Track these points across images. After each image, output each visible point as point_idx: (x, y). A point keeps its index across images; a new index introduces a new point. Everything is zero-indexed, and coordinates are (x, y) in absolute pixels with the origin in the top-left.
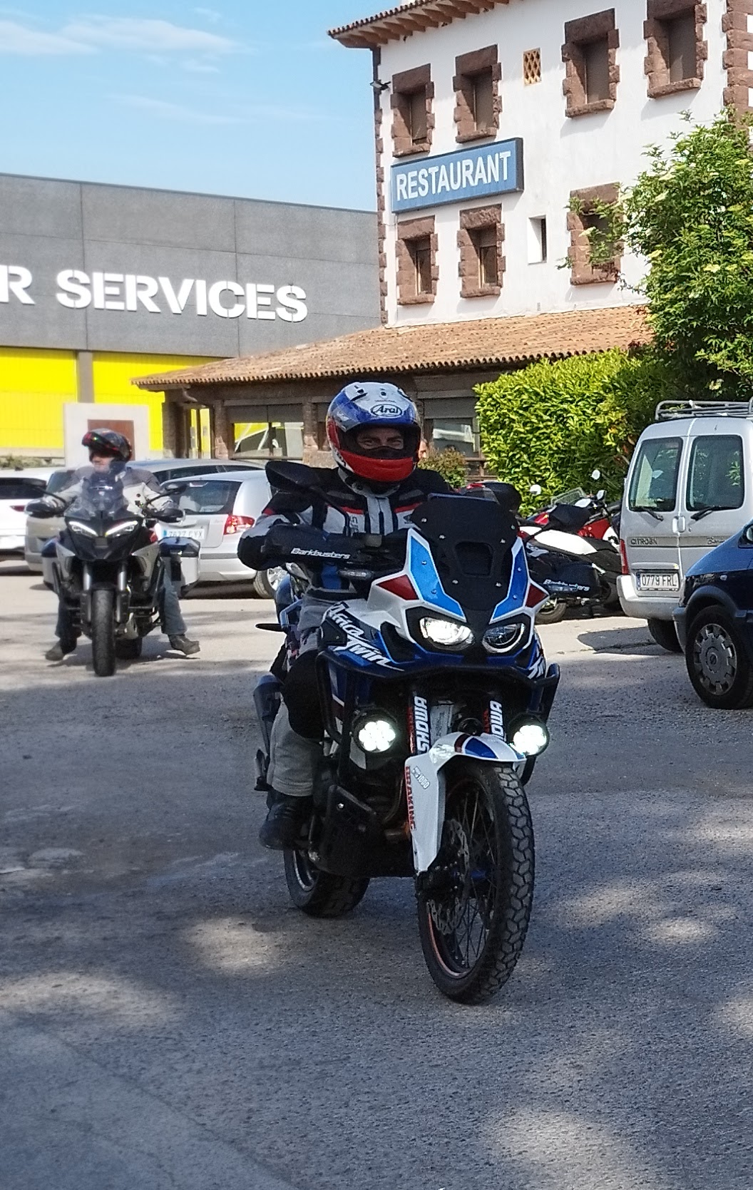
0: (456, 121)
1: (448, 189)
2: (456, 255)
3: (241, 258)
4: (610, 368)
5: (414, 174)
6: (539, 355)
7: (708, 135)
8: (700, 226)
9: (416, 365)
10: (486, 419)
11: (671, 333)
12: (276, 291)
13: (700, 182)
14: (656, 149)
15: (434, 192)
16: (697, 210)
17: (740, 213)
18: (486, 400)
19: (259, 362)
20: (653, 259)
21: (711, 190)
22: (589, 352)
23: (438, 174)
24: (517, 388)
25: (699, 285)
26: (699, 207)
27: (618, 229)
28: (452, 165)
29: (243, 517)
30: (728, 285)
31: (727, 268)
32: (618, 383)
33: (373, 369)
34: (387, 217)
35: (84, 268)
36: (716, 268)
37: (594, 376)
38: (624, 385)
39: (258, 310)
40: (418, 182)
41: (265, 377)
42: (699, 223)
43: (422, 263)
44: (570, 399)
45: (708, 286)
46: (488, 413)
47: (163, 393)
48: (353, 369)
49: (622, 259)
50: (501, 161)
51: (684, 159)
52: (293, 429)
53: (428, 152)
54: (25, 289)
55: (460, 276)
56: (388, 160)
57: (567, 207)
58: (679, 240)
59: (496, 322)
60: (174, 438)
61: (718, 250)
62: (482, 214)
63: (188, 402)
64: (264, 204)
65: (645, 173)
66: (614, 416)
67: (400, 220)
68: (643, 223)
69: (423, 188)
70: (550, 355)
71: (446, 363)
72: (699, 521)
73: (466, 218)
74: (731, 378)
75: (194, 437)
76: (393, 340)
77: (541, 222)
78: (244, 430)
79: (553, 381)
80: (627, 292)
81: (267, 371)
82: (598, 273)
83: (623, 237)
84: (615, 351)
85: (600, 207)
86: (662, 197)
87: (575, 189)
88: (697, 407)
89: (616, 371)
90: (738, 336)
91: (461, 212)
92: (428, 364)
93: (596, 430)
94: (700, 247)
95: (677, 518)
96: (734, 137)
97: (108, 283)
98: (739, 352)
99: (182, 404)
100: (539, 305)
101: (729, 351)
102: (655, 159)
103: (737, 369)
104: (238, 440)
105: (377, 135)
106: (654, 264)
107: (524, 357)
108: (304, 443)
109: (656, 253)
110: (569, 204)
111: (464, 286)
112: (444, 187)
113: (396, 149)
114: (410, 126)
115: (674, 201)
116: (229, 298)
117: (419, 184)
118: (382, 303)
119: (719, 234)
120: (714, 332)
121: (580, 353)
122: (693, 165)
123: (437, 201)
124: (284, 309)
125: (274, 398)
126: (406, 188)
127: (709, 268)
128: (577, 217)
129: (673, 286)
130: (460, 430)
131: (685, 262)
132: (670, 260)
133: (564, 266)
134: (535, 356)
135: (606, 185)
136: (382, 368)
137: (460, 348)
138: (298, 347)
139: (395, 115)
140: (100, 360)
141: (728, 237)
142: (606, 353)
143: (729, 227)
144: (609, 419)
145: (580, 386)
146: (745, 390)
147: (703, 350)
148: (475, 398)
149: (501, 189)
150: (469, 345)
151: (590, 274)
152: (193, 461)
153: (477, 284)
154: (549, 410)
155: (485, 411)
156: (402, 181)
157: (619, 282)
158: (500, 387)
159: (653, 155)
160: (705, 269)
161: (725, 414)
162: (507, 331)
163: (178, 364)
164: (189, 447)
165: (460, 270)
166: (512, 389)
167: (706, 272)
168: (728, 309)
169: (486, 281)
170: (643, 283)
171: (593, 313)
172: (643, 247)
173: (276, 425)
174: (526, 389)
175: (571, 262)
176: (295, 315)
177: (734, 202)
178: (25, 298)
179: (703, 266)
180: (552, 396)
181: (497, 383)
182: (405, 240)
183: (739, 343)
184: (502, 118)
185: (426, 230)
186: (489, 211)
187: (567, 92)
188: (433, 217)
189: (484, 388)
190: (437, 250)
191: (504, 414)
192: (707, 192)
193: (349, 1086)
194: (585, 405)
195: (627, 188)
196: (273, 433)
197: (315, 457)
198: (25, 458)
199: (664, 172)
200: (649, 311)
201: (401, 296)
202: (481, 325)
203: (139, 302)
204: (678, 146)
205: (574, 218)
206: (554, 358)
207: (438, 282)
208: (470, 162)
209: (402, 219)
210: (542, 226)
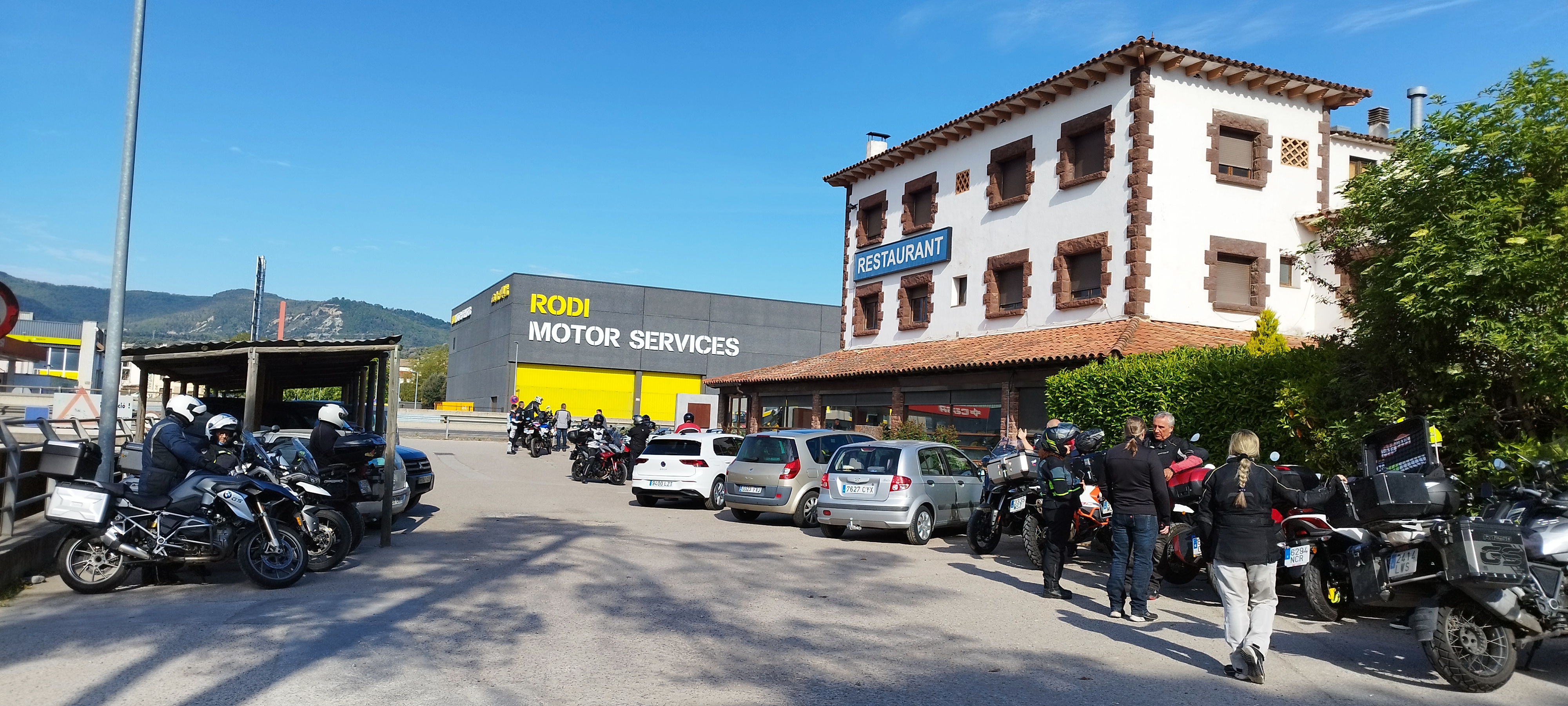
0: (902, 222)
1: (894, 263)
2: (897, 304)
5: (871, 256)
12: (726, 340)
15: (884, 266)
23: (887, 256)
28: (898, 249)
34: (850, 285)
40: (873, 262)
43: (871, 310)
49: (1030, 300)
50: (936, 243)
53: (880, 243)
54: (616, 340)
55: (898, 317)
56: (852, 250)
57: (985, 268)
59: (926, 345)
62: (916, 278)
69: (877, 265)
73: (905, 282)
77: (960, 281)
82: (1007, 310)
85: (1011, 264)
87: (992, 255)
91: (902, 278)
99: (729, 395)
105: (846, 236)
110: (985, 265)
111: (902, 324)
112: (892, 263)
113: (858, 243)
114: (867, 228)
117: (874, 262)
118: (842, 336)
123: (886, 272)
126: (865, 266)
128: (993, 274)
133: (982, 307)
135: (1017, 252)
139: (859, 223)
140: (647, 375)
149: (934, 261)
151: (999, 311)
153: (909, 321)
156: (862, 262)
157: (1024, 314)
162: (948, 349)
165: (898, 314)
169: (914, 320)
175: (985, 304)
176: (733, 353)
178: (617, 344)
182: (859, 297)
184: (937, 216)
185: (875, 290)
186: (922, 275)
187: (989, 194)
188: (881, 282)
190: (883, 302)
201: (855, 331)
203: (664, 346)
205: (990, 275)
207: (882, 322)
208: (912, 246)
209: (858, 285)
210: (962, 282)
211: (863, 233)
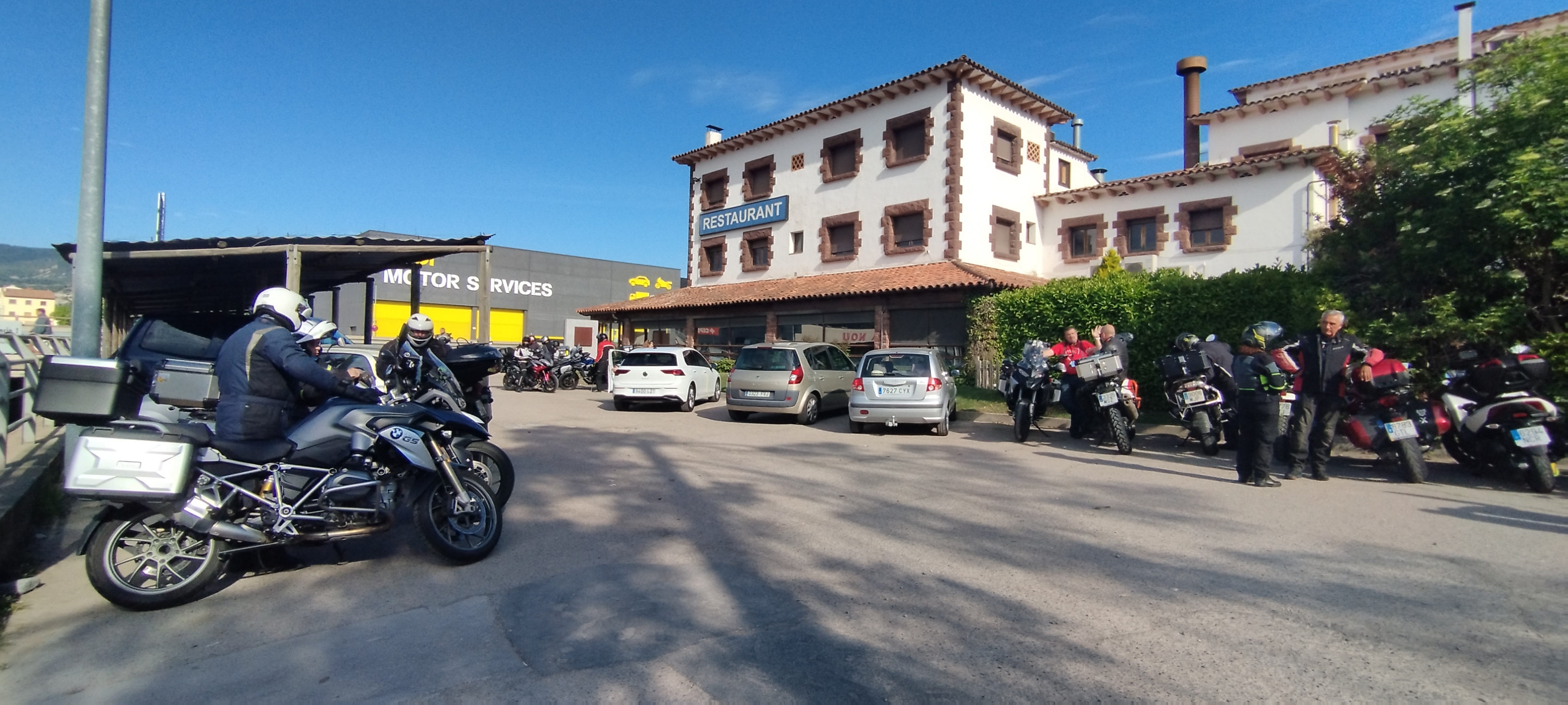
0: (743, 194)
1: (737, 223)
2: (739, 253)
5: (716, 217)
15: (728, 224)
23: (730, 216)
28: (741, 212)
34: (695, 238)
43: (715, 258)
50: (775, 207)
53: (723, 207)
56: (696, 212)
57: (820, 226)
59: (761, 283)
62: (758, 234)
69: (720, 224)
73: (747, 236)
77: (799, 234)
82: (841, 256)
85: (843, 224)
87: (825, 217)
91: (744, 233)
100: (796, 273)
105: (691, 202)
110: (821, 224)
111: (743, 267)
112: (735, 222)
113: (701, 208)
114: (712, 196)
117: (718, 222)
123: (725, 229)
126: (709, 224)
128: (825, 231)
135: (849, 213)
139: (702, 193)
149: (773, 220)
151: (834, 256)
156: (705, 221)
157: (856, 259)
165: (740, 260)
178: (456, 287)
182: (704, 248)
184: (775, 188)
185: (719, 241)
186: (763, 231)
187: (822, 171)
188: (725, 236)
190: (726, 252)
201: (700, 273)
202: (755, 284)
205: (820, 231)
207: (726, 266)
208: (754, 209)
209: (703, 239)
210: (798, 237)
211: (705, 199)
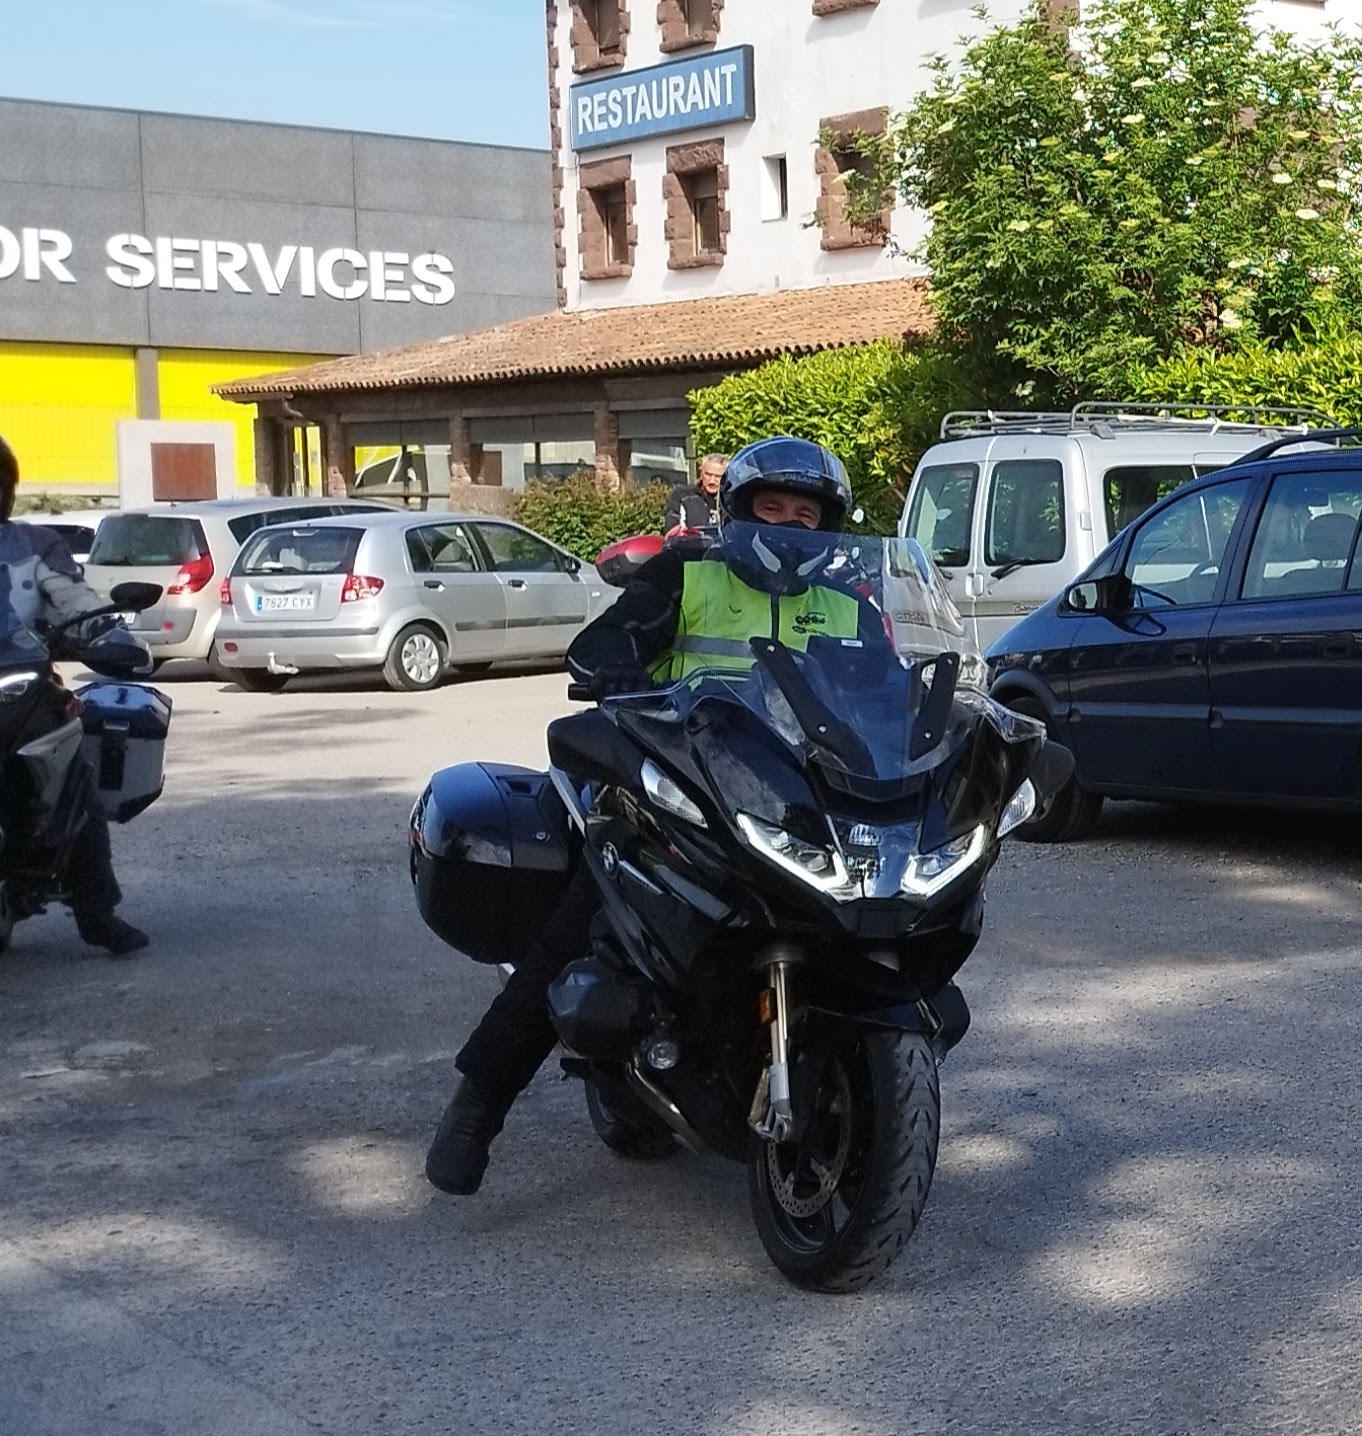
0: (660, 23)
1: (649, 117)
2: (662, 209)
3: (362, 217)
4: (876, 367)
6: (778, 349)
7: (1011, 40)
8: (1002, 167)
9: (606, 364)
10: (705, 439)
11: (961, 317)
12: (411, 260)
13: (1001, 104)
14: (939, 59)
15: (630, 121)
16: (996, 144)
17: (1056, 149)
18: (705, 413)
19: (389, 360)
20: (936, 213)
21: (1015, 118)
22: (847, 345)
23: (635, 96)
24: (747, 395)
25: (1000, 250)
26: (999, 141)
27: (887, 171)
28: (654, 84)
29: (368, 578)
30: (1040, 248)
31: (1039, 226)
32: (889, 387)
33: (547, 370)
34: (566, 157)
35: (144, 232)
36: (1024, 226)
37: (855, 378)
38: (896, 391)
39: (386, 289)
40: (608, 109)
41: (397, 382)
42: (1000, 164)
43: (614, 220)
44: (822, 410)
45: (1014, 251)
46: (708, 430)
47: (255, 406)
48: (520, 371)
49: (892, 214)
50: (723, 77)
51: (979, 74)
52: (436, 454)
53: (619, 65)
54: (62, 261)
55: (667, 238)
56: (565, 78)
57: (817, 141)
58: (973, 187)
59: (718, 303)
60: (269, 468)
61: (1027, 200)
62: (697, 153)
63: (290, 417)
64: (393, 140)
65: (923, 93)
66: (882, 434)
67: (582, 162)
68: (921, 163)
69: (615, 116)
70: (793, 349)
71: (648, 361)
72: (1001, 581)
73: (674, 159)
74: (1046, 379)
75: (299, 467)
76: (575, 329)
77: (780, 165)
78: (369, 457)
79: (797, 385)
80: (900, 260)
81: (399, 374)
82: (859, 234)
83: (894, 183)
84: (884, 342)
85: (861, 141)
86: (948, 126)
87: (826, 116)
88: (998, 421)
89: (885, 370)
90: (1056, 320)
91: (668, 149)
92: (623, 363)
93: (858, 453)
94: (1001, 197)
95: (972, 575)
96: (1047, 42)
97: (179, 252)
98: (1056, 343)
99: (281, 420)
100: (777, 278)
101: (1043, 342)
102: (939, 73)
103: (1055, 367)
104: (360, 470)
105: (551, 43)
106: (937, 221)
107: (758, 351)
108: (452, 474)
109: (940, 206)
110: (818, 138)
111: (672, 254)
112: (643, 116)
113: (576, 61)
114: (596, 29)
115: (964, 133)
116: (345, 272)
117: (610, 111)
118: (559, 278)
119: (1028, 177)
120: (1020, 315)
121: (836, 346)
122: (991, 81)
123: (634, 134)
124: (423, 287)
125: (407, 411)
126: (591, 117)
127: (1014, 225)
128: (830, 155)
129: (964, 252)
130: (668, 454)
131: (981, 217)
132: (958, 215)
133: (812, 224)
134: (773, 351)
135: (869, 111)
136: (559, 369)
137: (667, 341)
138: (442, 340)
139: (575, 15)
140: (167, 360)
141: (1040, 182)
142: (870, 343)
143: (1041, 167)
144: (875, 438)
145: (835, 391)
146: (1064, 396)
147: (1006, 341)
148: (689, 409)
149: (724, 117)
150: (680, 336)
151: (847, 235)
152: (298, 499)
153: (691, 249)
154: (792, 425)
155: (704, 428)
156: (585, 107)
157: (888, 246)
158: (723, 394)
159: (934, 68)
160: (1009, 227)
161: (1038, 430)
162: (733, 316)
163: (275, 364)
164: (292, 480)
165: (666, 231)
166: (740, 396)
167: (1010, 231)
168: (1041, 283)
169: (704, 246)
170: (922, 247)
171: (853, 290)
172: (922, 197)
173: (413, 449)
174: (760, 398)
175: (821, 218)
176: (437, 295)
177: (1048, 134)
178: (63, 274)
179: (1006, 222)
180: (795, 406)
181: (720, 389)
182: (589, 189)
183: (1057, 331)
184: (724, 17)
185: (618, 174)
186: (707, 148)
188: (630, 157)
189: (702, 395)
190: (635, 203)
191: (730, 432)
192: (1010, 119)
193: (522, 1370)
194: (842, 418)
195: (899, 115)
196: (408, 460)
197: (466, 493)
198: (64, 498)
199: (950, 92)
200: (930, 286)
201: (585, 267)
202: (695, 307)
203: (221, 278)
204: (970, 54)
205: (825, 156)
206: (798, 354)
207: (637, 249)
208: (680, 80)
209: (585, 160)
210: (782, 168)
